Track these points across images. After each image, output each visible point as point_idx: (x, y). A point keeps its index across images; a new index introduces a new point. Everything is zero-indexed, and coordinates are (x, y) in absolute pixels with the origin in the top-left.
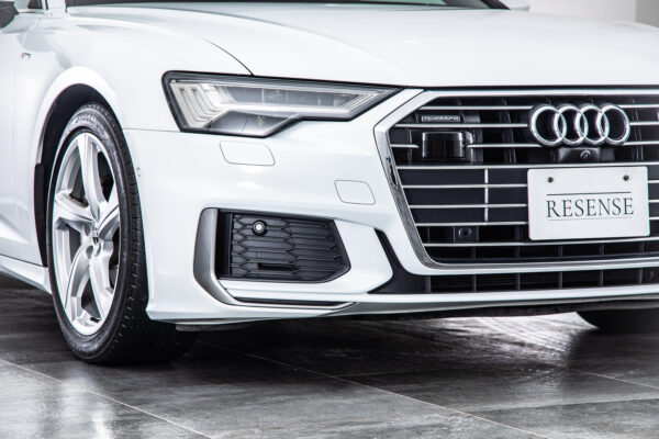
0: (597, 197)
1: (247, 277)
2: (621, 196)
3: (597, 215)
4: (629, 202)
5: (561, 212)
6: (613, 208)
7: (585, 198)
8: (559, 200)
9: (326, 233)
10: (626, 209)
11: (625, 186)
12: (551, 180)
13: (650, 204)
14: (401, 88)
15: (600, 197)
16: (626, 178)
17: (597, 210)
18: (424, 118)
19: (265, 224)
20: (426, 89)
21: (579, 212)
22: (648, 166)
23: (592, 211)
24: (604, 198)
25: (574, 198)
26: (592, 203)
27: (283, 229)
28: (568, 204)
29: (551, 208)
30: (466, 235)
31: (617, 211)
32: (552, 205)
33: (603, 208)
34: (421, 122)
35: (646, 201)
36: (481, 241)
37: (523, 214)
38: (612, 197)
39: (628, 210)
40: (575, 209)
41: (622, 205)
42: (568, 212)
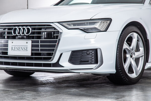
0: (21, 47)
2: (26, 47)
6: (24, 49)
7: (18, 47)
12: (12, 43)
16: (27, 43)
22: (31, 40)
23: (20, 50)
24: (22, 47)
25: (16, 47)
28: (15, 48)
29: (12, 48)
33: (22, 49)
35: (31, 48)
37: (7, 49)
38: (24, 47)
39: (27, 50)
40: (16, 49)
41: (25, 49)
42: (15, 49)
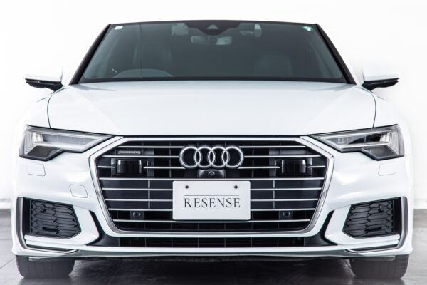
0: (216, 197)
1: (38, 234)
2: (232, 197)
3: (216, 208)
4: (237, 201)
5: (193, 205)
6: (226, 204)
7: (208, 197)
8: (192, 199)
9: (71, 212)
10: (235, 204)
11: (236, 191)
12: (187, 187)
13: (251, 202)
14: (114, 136)
15: (218, 197)
16: (236, 187)
17: (216, 204)
18: (120, 152)
19: (45, 206)
20: (125, 136)
21: (204, 205)
22: (250, 181)
23: (213, 205)
24: (221, 198)
25: (201, 198)
26: (212, 201)
27: (52, 209)
28: (197, 201)
29: (186, 203)
30: (137, 216)
31: (229, 205)
32: (187, 201)
33: (220, 204)
34: (117, 155)
35: (249, 200)
36: (145, 219)
37: (170, 205)
38: (226, 197)
39: (237, 205)
40: (201, 203)
41: (232, 202)
42: (197, 205)
